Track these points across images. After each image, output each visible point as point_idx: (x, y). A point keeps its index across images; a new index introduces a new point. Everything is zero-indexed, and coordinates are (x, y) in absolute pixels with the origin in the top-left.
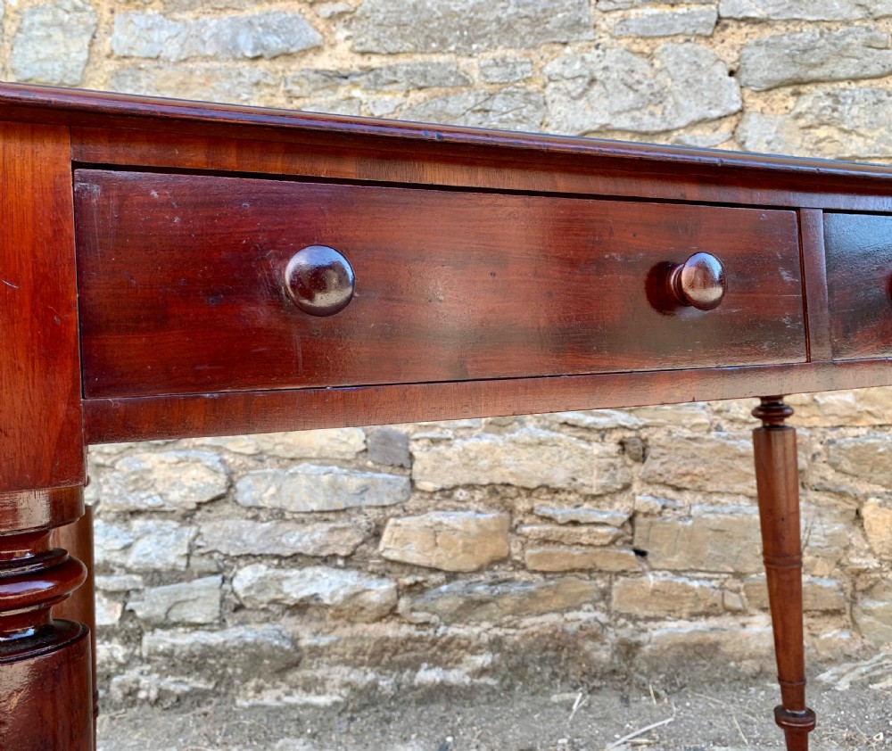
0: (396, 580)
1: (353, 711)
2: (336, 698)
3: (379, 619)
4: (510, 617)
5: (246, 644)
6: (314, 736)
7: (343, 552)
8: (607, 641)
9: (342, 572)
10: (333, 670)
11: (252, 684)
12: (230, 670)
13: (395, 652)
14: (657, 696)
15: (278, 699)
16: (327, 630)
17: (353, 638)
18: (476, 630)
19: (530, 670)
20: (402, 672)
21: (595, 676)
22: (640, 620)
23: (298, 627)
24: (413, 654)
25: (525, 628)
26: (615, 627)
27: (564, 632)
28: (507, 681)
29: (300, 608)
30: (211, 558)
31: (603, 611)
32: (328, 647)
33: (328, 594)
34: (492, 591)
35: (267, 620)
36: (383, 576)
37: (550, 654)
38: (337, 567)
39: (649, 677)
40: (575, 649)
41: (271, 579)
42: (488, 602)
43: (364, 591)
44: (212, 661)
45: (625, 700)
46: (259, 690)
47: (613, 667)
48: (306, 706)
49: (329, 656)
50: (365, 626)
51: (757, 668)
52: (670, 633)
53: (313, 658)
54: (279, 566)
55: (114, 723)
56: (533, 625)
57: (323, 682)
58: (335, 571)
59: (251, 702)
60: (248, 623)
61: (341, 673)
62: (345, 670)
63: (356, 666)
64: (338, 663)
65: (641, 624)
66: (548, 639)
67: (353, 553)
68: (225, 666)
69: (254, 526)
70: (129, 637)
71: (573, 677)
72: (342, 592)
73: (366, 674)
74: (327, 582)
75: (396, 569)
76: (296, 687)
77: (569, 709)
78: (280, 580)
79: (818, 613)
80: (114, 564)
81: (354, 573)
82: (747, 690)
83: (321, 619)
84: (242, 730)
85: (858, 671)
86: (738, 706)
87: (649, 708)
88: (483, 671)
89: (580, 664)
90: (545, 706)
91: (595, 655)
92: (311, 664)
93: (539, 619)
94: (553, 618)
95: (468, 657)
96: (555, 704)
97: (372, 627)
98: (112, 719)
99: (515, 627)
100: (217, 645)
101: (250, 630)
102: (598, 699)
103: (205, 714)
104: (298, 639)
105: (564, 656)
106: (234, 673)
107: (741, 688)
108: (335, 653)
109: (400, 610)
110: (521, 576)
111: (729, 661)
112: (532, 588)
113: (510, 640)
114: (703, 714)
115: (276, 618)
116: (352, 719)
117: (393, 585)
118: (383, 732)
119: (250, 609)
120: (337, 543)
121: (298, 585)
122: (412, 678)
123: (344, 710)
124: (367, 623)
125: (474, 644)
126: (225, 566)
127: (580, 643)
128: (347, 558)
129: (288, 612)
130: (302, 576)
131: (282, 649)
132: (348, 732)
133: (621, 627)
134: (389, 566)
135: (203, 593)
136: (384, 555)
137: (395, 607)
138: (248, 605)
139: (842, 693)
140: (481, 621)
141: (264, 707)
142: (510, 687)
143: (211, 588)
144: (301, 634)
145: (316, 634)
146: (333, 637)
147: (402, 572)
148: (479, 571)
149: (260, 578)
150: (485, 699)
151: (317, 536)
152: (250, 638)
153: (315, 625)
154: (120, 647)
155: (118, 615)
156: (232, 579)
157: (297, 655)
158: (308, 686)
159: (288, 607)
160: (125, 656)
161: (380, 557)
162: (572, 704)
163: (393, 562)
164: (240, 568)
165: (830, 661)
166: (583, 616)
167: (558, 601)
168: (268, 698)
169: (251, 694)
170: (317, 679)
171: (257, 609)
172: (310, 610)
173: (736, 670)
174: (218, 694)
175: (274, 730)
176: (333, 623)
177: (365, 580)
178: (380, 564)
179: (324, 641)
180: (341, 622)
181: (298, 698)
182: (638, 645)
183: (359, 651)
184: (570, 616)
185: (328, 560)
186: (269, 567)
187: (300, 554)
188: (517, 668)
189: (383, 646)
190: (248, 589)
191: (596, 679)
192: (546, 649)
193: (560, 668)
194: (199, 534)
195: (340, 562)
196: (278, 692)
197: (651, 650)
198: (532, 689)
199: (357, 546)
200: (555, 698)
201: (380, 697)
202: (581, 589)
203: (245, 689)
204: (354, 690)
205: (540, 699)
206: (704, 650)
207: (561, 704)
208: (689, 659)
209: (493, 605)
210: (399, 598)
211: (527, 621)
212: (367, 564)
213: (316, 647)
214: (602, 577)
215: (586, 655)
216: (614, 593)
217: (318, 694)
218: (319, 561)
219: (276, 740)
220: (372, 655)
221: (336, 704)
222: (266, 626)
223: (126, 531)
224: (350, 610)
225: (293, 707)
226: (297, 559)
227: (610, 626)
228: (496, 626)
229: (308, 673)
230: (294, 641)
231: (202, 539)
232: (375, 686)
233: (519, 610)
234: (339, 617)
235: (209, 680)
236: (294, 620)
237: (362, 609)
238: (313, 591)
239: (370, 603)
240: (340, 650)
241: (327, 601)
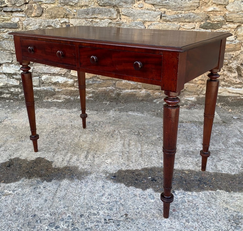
0: (74, 79)
1: (66, 103)
2: (62, 101)
3: (71, 87)
4: (96, 88)
5: (45, 90)
6: (58, 107)
7: (63, 74)
8: (114, 93)
9: (63, 77)
10: (62, 96)
11: (46, 97)
12: (42, 95)
13: (74, 93)
14: (123, 103)
15: (51, 100)
16: (61, 88)
17: (65, 90)
18: (89, 90)
19: (100, 97)
20: (75, 97)
21: (112, 99)
22: (121, 89)
23: (55, 87)
24: (77, 93)
25: (99, 90)
26: (116, 90)
27: (106, 91)
28: (95, 99)
29: (56, 84)
30: (37, 73)
31: (114, 87)
32: (61, 91)
33: (60, 81)
34: (93, 83)
35: (49, 86)
36: (71, 79)
37: (104, 95)
38: (62, 76)
39: (122, 100)
40: (108, 94)
41: (49, 78)
42: (92, 84)
43: (68, 81)
44: (38, 93)
45: (117, 104)
46: (48, 99)
47: (115, 98)
48: (57, 102)
49: (61, 93)
50: (68, 88)
51: (142, 99)
52: (126, 92)
53: (58, 93)
54: (50, 75)
55: (20, 103)
56: (100, 89)
57: (60, 98)
58: (62, 77)
59: (46, 101)
60: (45, 86)
61: (63, 96)
62: (64, 96)
63: (66, 95)
64: (63, 94)
65: (121, 90)
66: (103, 92)
67: (65, 74)
68: (41, 94)
69: (45, 67)
70: (21, 88)
71: (108, 99)
72: (63, 81)
73: (68, 97)
74: (60, 79)
75: (74, 77)
76: (55, 98)
77: (106, 105)
78: (51, 78)
79: (155, 89)
80: (17, 73)
81: (66, 78)
82: (140, 103)
83: (59, 86)
84: (45, 105)
85: (161, 100)
86: (137, 105)
87: (121, 105)
88: (90, 97)
89: (109, 97)
90: (102, 104)
91: (112, 95)
92: (58, 94)
93: (102, 88)
94: (104, 88)
95: (88, 94)
96: (104, 104)
97: (69, 88)
98: (20, 102)
99: (97, 89)
100: (39, 90)
101: (45, 87)
102: (112, 103)
103: (37, 102)
104: (55, 90)
105: (106, 95)
106: (43, 95)
107: (139, 102)
108: (62, 93)
109: (75, 85)
110: (99, 80)
111: (137, 97)
112: (101, 82)
113: (96, 92)
114: (130, 106)
115: (50, 86)
116: (65, 104)
117: (73, 80)
118: (71, 107)
119: (45, 84)
120: (62, 72)
121: (55, 79)
122: (77, 98)
123: (64, 103)
124: (68, 87)
125: (89, 92)
126: (40, 75)
127: (109, 93)
128: (64, 75)
129: (53, 84)
130: (55, 78)
131: (52, 91)
132: (64, 106)
133: (117, 90)
134: (72, 77)
135: (35, 80)
136: (71, 74)
137: (74, 85)
138: (45, 83)
139: (157, 104)
140: (91, 88)
141: (49, 101)
142: (96, 100)
143: (37, 79)
144: (56, 89)
145: (58, 89)
146: (62, 90)
147: (75, 78)
148: (90, 78)
149: (47, 78)
150: (91, 102)
151: (58, 70)
152: (45, 89)
153: (58, 87)
154: (20, 89)
155: (19, 83)
156: (41, 78)
157: (55, 92)
158: (57, 98)
159: (53, 83)
160: (21, 91)
161: (71, 75)
162: (107, 104)
163: (73, 76)
164: (43, 75)
165: (156, 98)
166: (110, 88)
167: (106, 85)
168: (50, 100)
169: (46, 99)
170: (59, 97)
171: (47, 84)
172: (57, 84)
173: (138, 99)
174: (40, 99)
175: (51, 105)
176: (62, 87)
177: (68, 79)
178: (71, 76)
179: (60, 90)
180: (63, 87)
181: (55, 100)
182: (120, 94)
183: (67, 92)
184: (108, 88)
185: (60, 75)
186: (49, 76)
187: (55, 73)
188: (97, 97)
189: (71, 91)
190: (44, 80)
191: (112, 100)
192: (103, 94)
193: (105, 97)
194: (34, 68)
195: (63, 75)
196: (52, 99)
197: (122, 95)
198: (100, 101)
199: (66, 72)
200: (104, 103)
201: (71, 101)
202: (110, 83)
203: (45, 98)
204: (66, 99)
205: (101, 103)
206: (132, 96)
207: (105, 104)
208: (130, 97)
209: (93, 85)
210: (74, 83)
211: (99, 89)
212: (68, 76)
213: (58, 91)
214: (114, 81)
215: (110, 95)
216: (116, 84)
217: (59, 100)
218: (58, 75)
219: (51, 107)
220: (69, 93)
221: (62, 102)
222: (48, 87)
223: (19, 67)
224: (65, 85)
225: (54, 102)
226: (54, 74)
227: (115, 90)
228: (93, 89)
229: (57, 96)
230: (54, 90)
231: (35, 69)
232: (70, 99)
233: (98, 86)
234: (63, 86)
235: (38, 96)
236: (54, 86)
237: (67, 84)
238: (57, 81)
239: (69, 84)
240: (63, 92)
241: (60, 83)
